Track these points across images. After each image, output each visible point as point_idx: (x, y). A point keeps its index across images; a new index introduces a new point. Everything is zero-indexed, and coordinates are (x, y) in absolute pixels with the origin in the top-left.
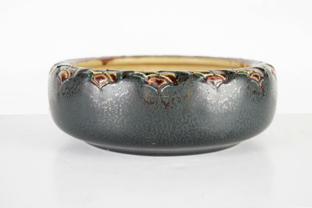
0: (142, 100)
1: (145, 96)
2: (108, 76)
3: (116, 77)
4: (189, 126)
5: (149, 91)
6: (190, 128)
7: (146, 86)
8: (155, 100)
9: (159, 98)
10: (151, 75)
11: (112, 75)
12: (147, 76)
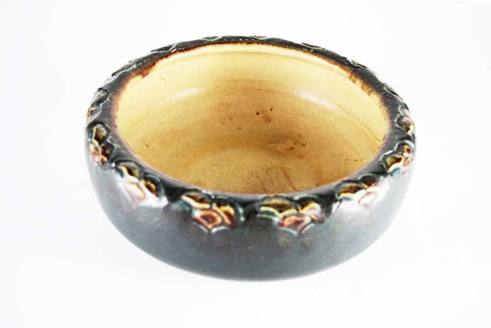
0: (275, 246)
1: (279, 241)
2: (220, 214)
3: (234, 217)
5: (285, 235)
7: (281, 229)
8: (293, 244)
9: (298, 241)
10: (286, 213)
11: (227, 213)
12: (281, 215)
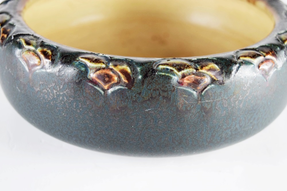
0: (174, 109)
1: (179, 103)
2: (116, 72)
3: (131, 75)
4: (231, 131)
5: (185, 96)
6: (232, 133)
7: (180, 89)
8: (193, 106)
9: (199, 104)
10: (185, 71)
11: (124, 72)
12: (180, 74)
